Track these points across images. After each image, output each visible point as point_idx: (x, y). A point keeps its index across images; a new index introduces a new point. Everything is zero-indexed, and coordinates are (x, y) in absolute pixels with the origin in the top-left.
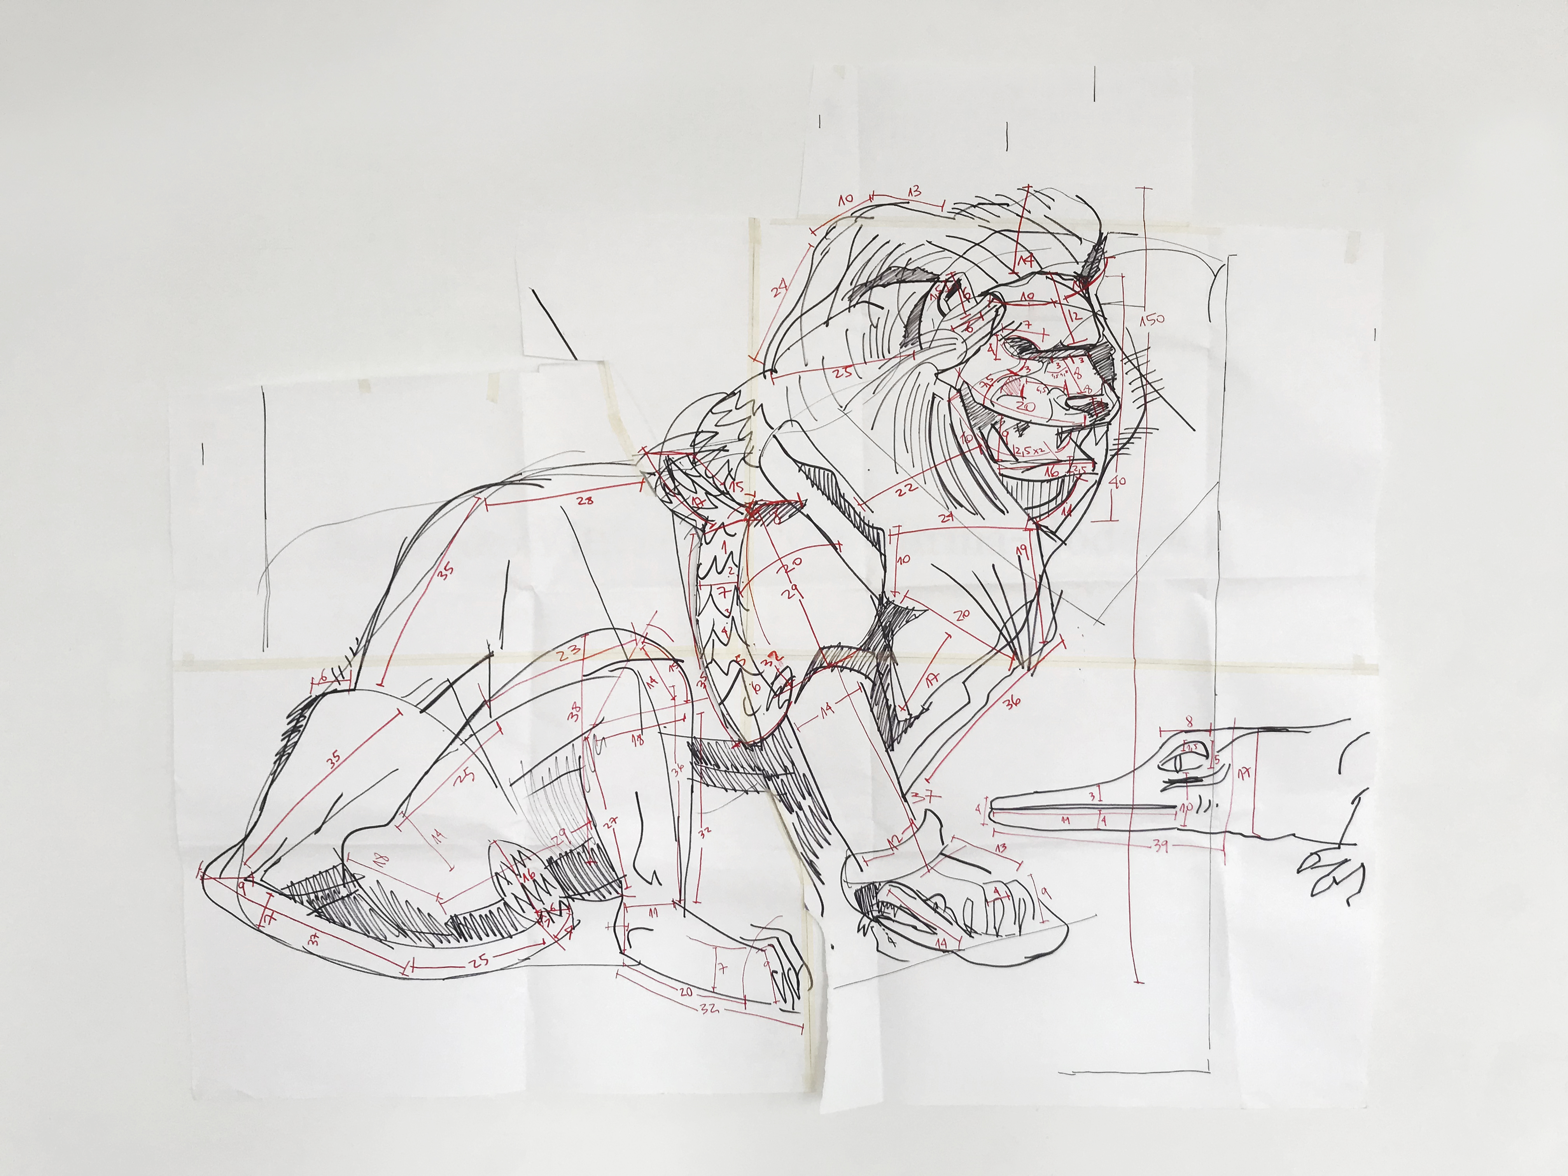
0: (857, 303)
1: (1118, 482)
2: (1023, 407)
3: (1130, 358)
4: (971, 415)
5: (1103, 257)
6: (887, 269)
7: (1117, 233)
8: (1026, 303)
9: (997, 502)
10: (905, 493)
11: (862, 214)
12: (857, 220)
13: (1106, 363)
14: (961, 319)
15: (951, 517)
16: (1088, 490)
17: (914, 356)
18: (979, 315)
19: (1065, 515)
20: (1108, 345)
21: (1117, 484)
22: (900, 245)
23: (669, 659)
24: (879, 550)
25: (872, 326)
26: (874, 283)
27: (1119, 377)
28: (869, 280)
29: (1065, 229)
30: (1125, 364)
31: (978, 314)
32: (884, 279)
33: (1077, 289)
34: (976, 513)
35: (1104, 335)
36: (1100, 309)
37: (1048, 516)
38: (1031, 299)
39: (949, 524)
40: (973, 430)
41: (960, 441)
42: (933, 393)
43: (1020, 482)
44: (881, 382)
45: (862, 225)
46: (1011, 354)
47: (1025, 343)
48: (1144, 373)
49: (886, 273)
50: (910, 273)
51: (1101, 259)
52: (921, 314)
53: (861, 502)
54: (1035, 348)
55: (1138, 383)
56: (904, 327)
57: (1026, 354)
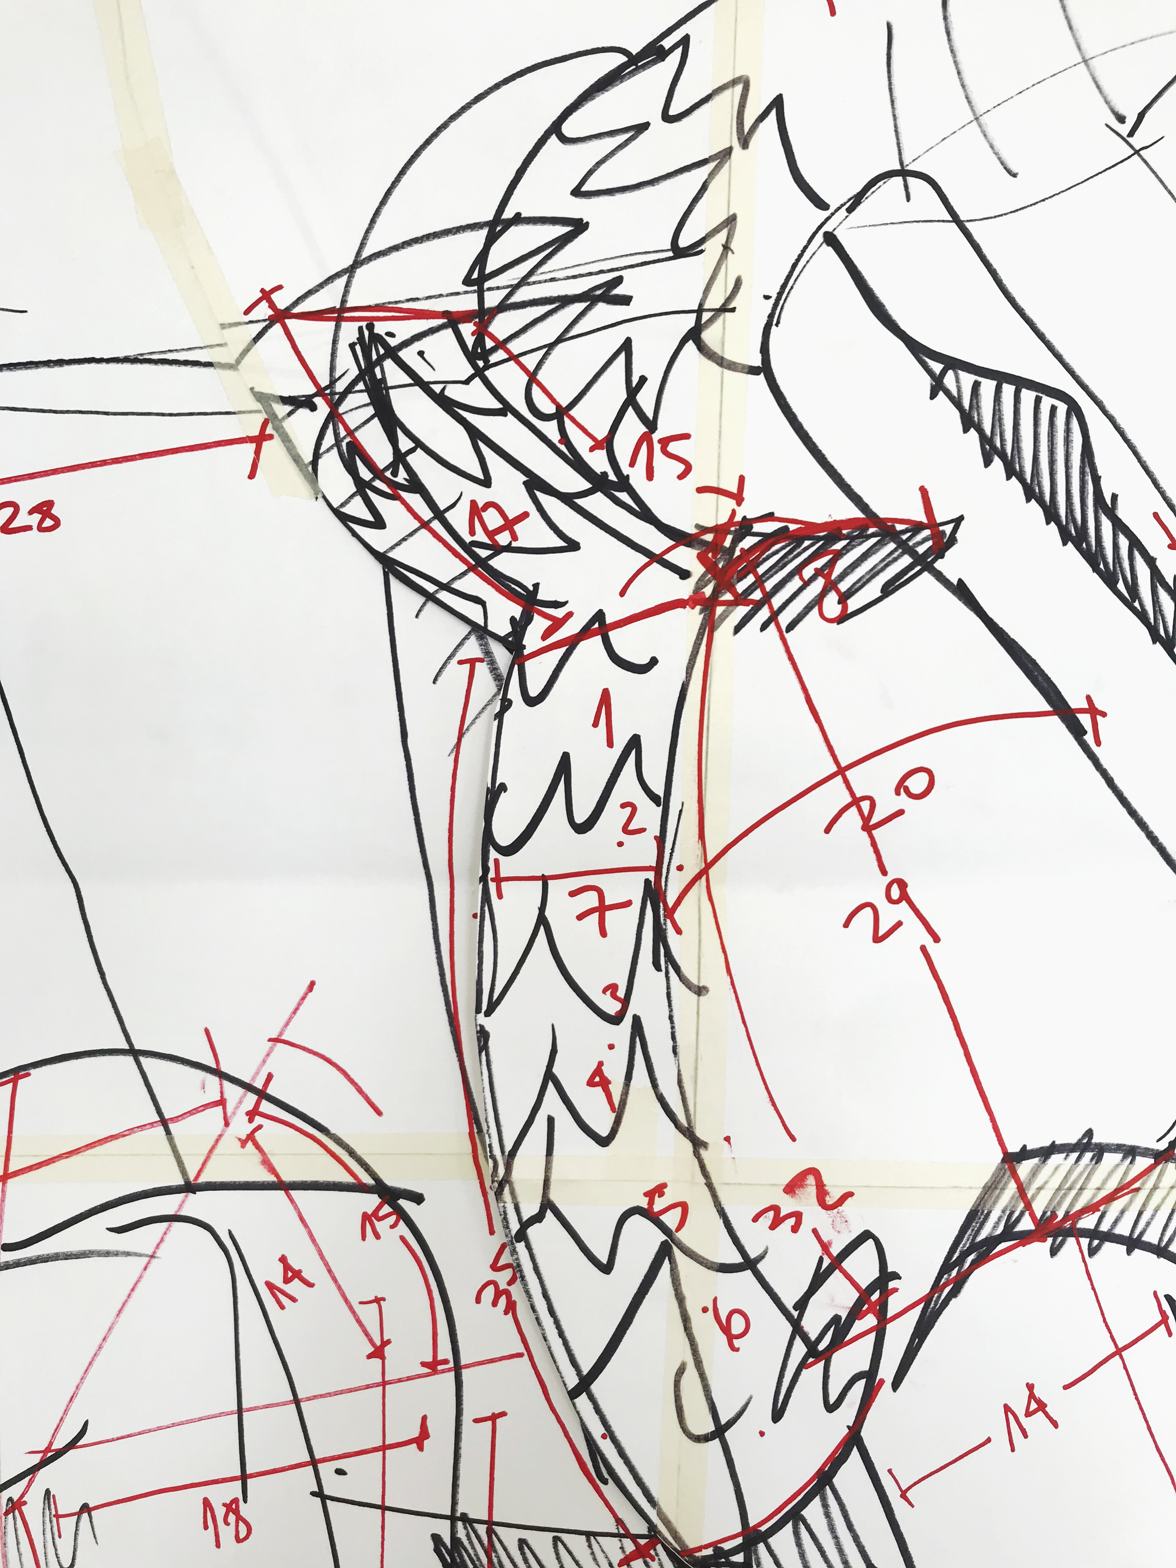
23: (359, 1188)
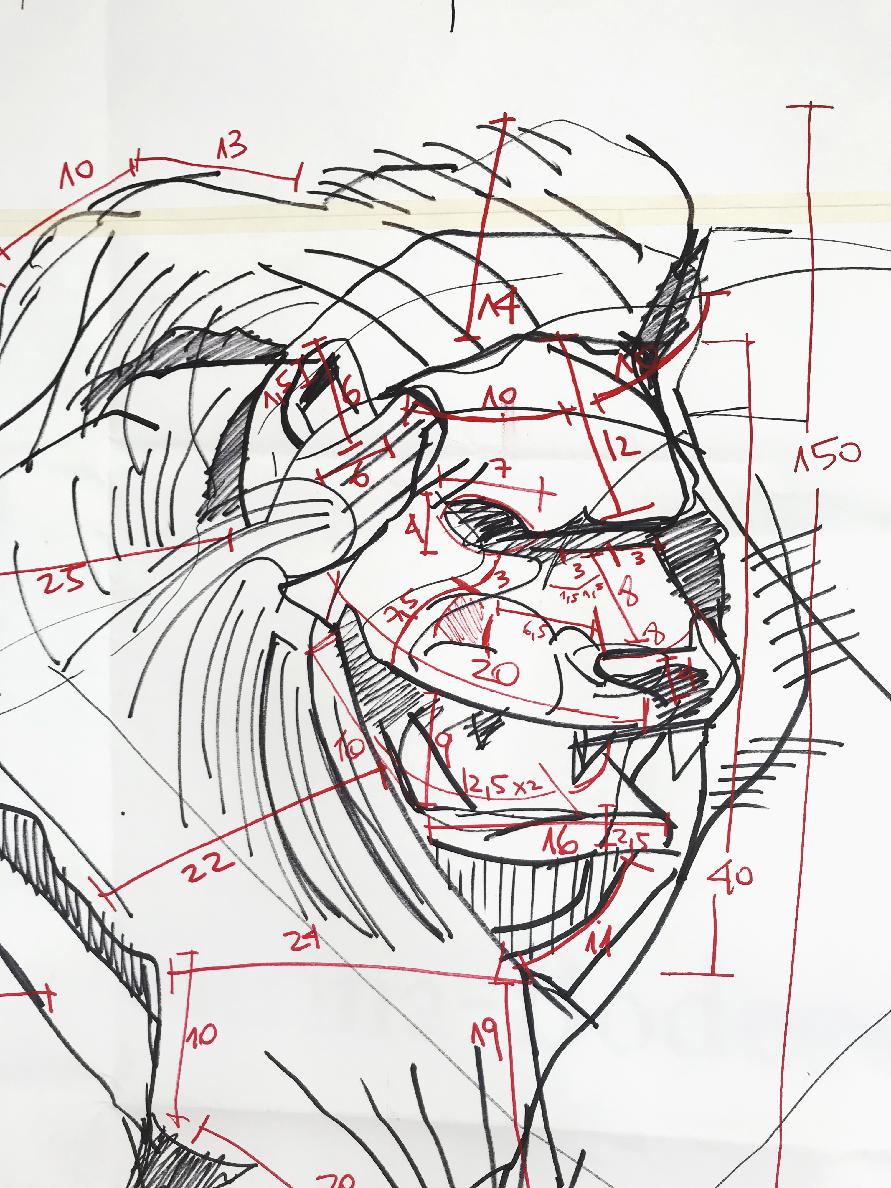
0: (102, 416)
1: (733, 877)
2: (487, 674)
3: (768, 554)
4: (362, 690)
5: (696, 293)
6: (166, 333)
7: (734, 229)
8: (496, 414)
9: (424, 909)
10: (204, 875)
11: (114, 206)
12: (103, 219)
13: (703, 565)
14: (340, 454)
15: (314, 939)
16: (654, 895)
17: (230, 543)
18: (381, 445)
19: (594, 952)
20: (709, 520)
21: (728, 880)
22: (196, 276)
24: (147, 1007)
25: (134, 470)
26: (137, 368)
27: (736, 602)
28: (128, 361)
29: (599, 223)
30: (754, 569)
31: (377, 441)
32: (159, 358)
33: (627, 376)
34: (374, 932)
35: (696, 494)
36: (686, 428)
37: (552, 952)
38: (509, 405)
39: (308, 955)
40: (366, 729)
41: (335, 752)
42: (273, 632)
43: (479, 863)
44: (152, 603)
45: (113, 232)
46: (461, 541)
47: (498, 514)
48: (804, 594)
49: (164, 344)
50: (218, 343)
51: (692, 297)
52: (246, 442)
53: (106, 890)
54: (522, 524)
55: (788, 620)
56: (205, 473)
57: (499, 541)
